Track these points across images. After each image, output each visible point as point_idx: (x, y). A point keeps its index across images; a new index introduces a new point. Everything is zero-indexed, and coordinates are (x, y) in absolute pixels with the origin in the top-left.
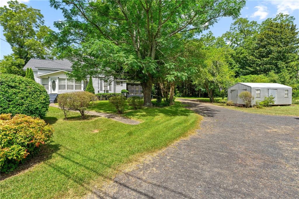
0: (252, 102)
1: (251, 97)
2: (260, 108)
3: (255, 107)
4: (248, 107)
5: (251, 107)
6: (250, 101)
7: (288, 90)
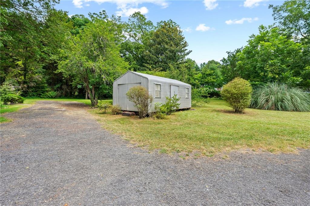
0: (149, 108)
1: (147, 98)
2: (161, 119)
3: (155, 116)
4: (144, 117)
5: (148, 116)
6: (146, 106)
7: (188, 88)
